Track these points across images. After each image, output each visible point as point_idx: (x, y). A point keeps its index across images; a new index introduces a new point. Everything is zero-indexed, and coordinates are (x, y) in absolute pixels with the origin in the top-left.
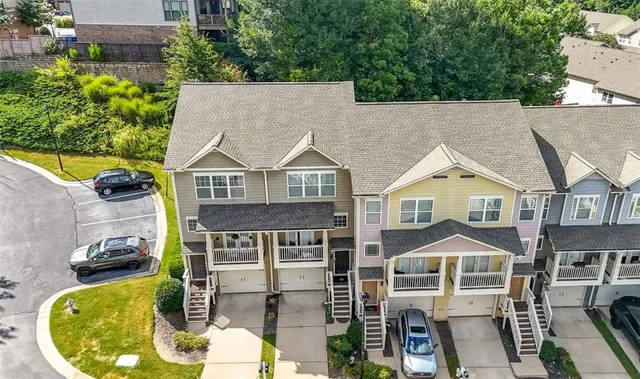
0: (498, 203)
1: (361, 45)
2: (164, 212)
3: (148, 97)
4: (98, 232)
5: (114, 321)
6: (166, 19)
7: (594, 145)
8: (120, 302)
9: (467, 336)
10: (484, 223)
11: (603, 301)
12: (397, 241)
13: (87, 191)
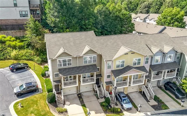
0: (139, 60)
1: (83, 22)
2: (35, 74)
3: (18, 41)
4: (17, 83)
5: (36, 108)
6: (21, 17)
7: (156, 44)
8: (35, 102)
9: (134, 97)
10: (137, 66)
11: (162, 84)
12: (117, 73)
13: (7, 71)
